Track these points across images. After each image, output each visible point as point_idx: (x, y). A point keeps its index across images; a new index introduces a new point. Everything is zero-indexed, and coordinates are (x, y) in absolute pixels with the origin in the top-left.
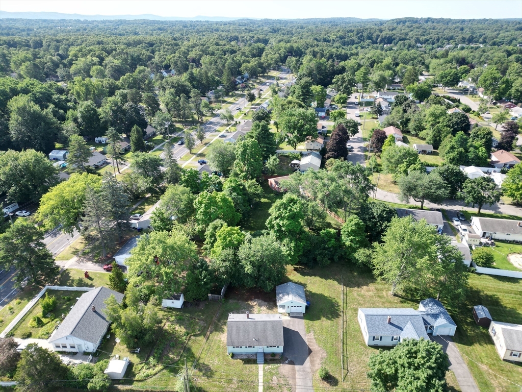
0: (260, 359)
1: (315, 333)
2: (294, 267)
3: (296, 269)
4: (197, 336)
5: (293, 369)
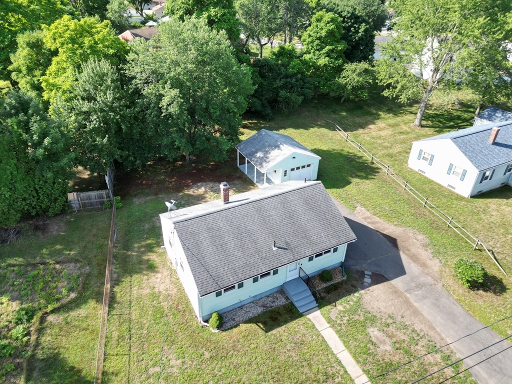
0: (302, 298)
1: (364, 206)
4: (71, 309)
5: (396, 292)
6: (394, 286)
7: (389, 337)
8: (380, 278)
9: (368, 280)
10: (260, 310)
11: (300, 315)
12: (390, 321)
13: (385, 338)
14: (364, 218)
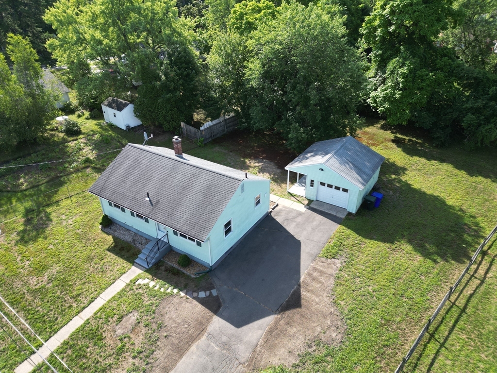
0: (149, 255)
1: (348, 264)
2: (396, 137)
3: (396, 141)
5: (201, 323)
6: (209, 320)
7: (133, 330)
8: (214, 305)
9: (202, 295)
10: (129, 240)
11: (133, 262)
12: (154, 327)
13: (130, 327)
14: (315, 269)
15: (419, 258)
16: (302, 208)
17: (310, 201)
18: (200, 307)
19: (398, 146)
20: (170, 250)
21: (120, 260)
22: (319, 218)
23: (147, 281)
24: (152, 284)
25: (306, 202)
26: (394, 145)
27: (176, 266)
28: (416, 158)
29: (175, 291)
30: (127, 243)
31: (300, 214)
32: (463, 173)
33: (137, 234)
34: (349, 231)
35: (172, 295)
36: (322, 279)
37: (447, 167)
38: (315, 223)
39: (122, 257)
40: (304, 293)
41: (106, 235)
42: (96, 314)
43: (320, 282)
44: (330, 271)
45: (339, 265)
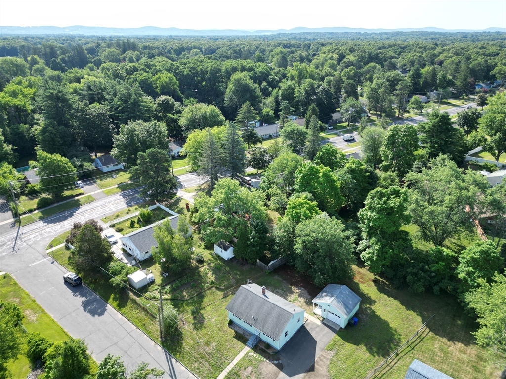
1: (336, 354)
2: (375, 278)
3: (375, 282)
5: (276, 374)
6: (279, 373)
7: (251, 374)
8: (280, 367)
9: (276, 362)
10: (242, 333)
11: (245, 344)
12: (258, 373)
13: (249, 373)
14: (322, 355)
15: (368, 354)
16: (319, 323)
17: (324, 319)
18: (275, 368)
19: (375, 285)
20: (260, 341)
21: (240, 343)
22: (327, 329)
23: (252, 353)
24: (255, 355)
25: (321, 319)
26: (373, 284)
27: (263, 348)
28: (382, 295)
29: (265, 359)
30: (241, 334)
31: (318, 326)
32: (403, 308)
33: (244, 330)
34: (339, 338)
35: (264, 361)
36: (324, 360)
37: (397, 303)
38: (325, 332)
39: (240, 341)
40: (316, 366)
41: (230, 329)
42: (235, 366)
43: (323, 362)
44: (328, 357)
45: (332, 354)
